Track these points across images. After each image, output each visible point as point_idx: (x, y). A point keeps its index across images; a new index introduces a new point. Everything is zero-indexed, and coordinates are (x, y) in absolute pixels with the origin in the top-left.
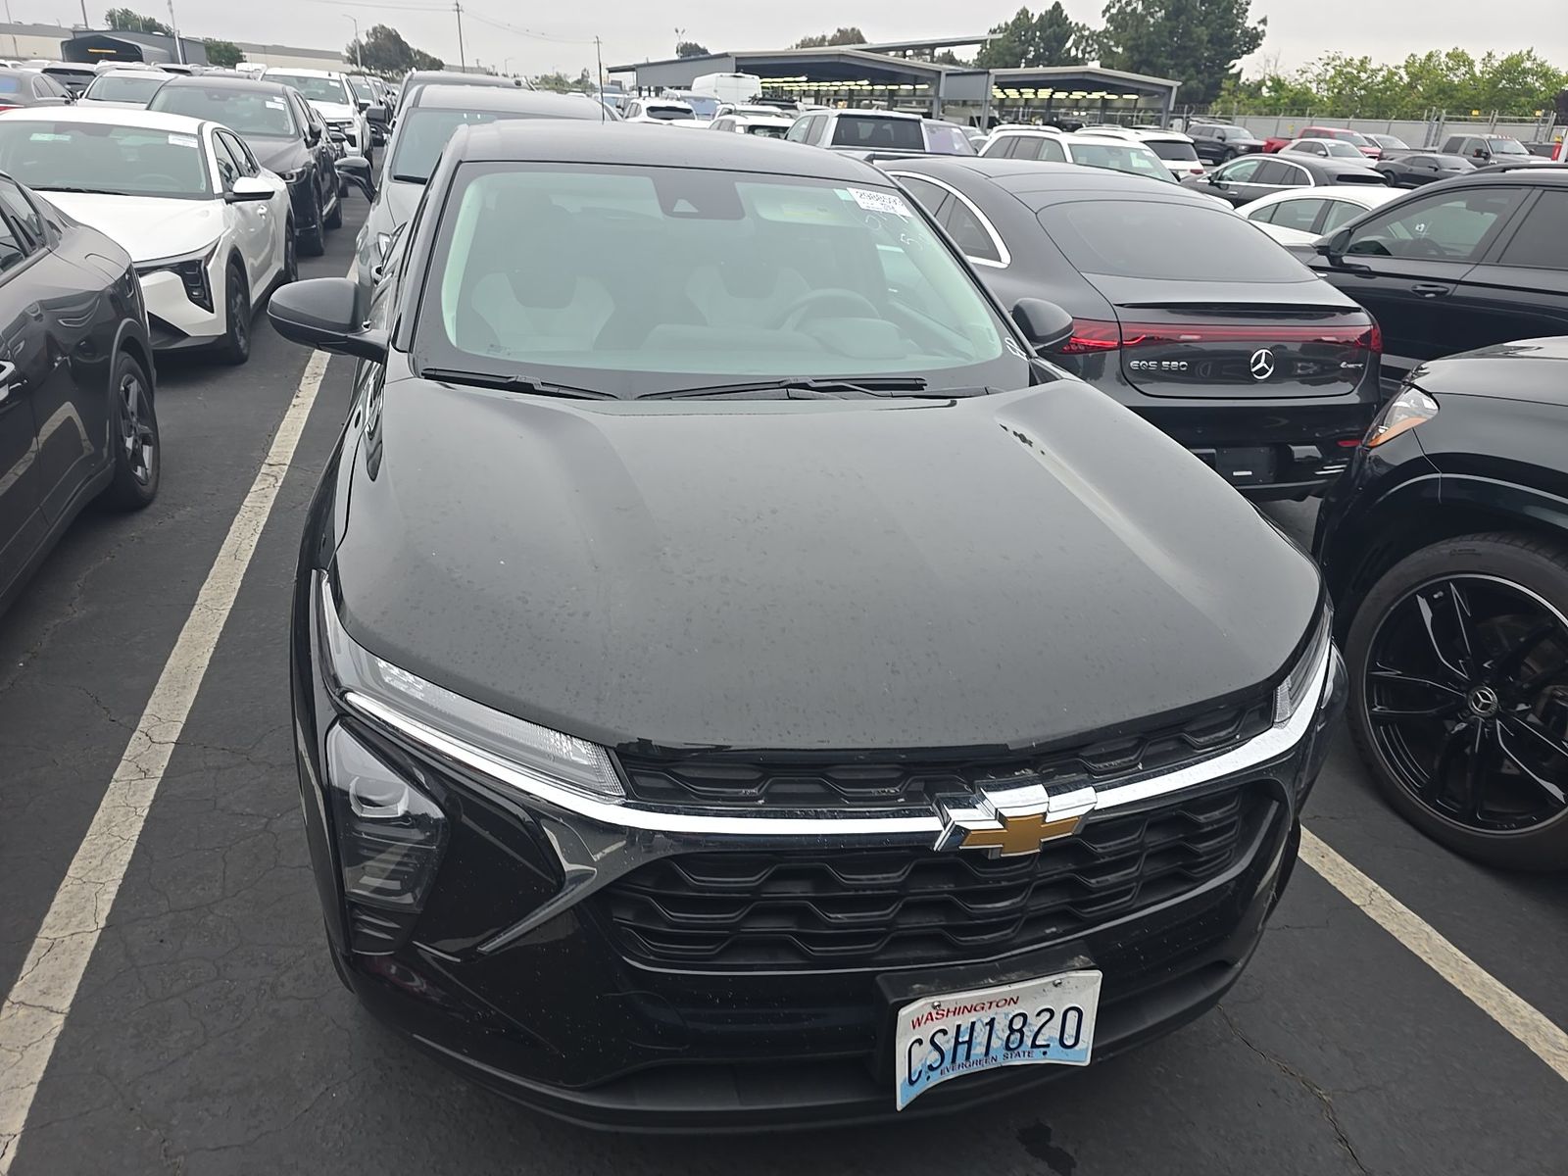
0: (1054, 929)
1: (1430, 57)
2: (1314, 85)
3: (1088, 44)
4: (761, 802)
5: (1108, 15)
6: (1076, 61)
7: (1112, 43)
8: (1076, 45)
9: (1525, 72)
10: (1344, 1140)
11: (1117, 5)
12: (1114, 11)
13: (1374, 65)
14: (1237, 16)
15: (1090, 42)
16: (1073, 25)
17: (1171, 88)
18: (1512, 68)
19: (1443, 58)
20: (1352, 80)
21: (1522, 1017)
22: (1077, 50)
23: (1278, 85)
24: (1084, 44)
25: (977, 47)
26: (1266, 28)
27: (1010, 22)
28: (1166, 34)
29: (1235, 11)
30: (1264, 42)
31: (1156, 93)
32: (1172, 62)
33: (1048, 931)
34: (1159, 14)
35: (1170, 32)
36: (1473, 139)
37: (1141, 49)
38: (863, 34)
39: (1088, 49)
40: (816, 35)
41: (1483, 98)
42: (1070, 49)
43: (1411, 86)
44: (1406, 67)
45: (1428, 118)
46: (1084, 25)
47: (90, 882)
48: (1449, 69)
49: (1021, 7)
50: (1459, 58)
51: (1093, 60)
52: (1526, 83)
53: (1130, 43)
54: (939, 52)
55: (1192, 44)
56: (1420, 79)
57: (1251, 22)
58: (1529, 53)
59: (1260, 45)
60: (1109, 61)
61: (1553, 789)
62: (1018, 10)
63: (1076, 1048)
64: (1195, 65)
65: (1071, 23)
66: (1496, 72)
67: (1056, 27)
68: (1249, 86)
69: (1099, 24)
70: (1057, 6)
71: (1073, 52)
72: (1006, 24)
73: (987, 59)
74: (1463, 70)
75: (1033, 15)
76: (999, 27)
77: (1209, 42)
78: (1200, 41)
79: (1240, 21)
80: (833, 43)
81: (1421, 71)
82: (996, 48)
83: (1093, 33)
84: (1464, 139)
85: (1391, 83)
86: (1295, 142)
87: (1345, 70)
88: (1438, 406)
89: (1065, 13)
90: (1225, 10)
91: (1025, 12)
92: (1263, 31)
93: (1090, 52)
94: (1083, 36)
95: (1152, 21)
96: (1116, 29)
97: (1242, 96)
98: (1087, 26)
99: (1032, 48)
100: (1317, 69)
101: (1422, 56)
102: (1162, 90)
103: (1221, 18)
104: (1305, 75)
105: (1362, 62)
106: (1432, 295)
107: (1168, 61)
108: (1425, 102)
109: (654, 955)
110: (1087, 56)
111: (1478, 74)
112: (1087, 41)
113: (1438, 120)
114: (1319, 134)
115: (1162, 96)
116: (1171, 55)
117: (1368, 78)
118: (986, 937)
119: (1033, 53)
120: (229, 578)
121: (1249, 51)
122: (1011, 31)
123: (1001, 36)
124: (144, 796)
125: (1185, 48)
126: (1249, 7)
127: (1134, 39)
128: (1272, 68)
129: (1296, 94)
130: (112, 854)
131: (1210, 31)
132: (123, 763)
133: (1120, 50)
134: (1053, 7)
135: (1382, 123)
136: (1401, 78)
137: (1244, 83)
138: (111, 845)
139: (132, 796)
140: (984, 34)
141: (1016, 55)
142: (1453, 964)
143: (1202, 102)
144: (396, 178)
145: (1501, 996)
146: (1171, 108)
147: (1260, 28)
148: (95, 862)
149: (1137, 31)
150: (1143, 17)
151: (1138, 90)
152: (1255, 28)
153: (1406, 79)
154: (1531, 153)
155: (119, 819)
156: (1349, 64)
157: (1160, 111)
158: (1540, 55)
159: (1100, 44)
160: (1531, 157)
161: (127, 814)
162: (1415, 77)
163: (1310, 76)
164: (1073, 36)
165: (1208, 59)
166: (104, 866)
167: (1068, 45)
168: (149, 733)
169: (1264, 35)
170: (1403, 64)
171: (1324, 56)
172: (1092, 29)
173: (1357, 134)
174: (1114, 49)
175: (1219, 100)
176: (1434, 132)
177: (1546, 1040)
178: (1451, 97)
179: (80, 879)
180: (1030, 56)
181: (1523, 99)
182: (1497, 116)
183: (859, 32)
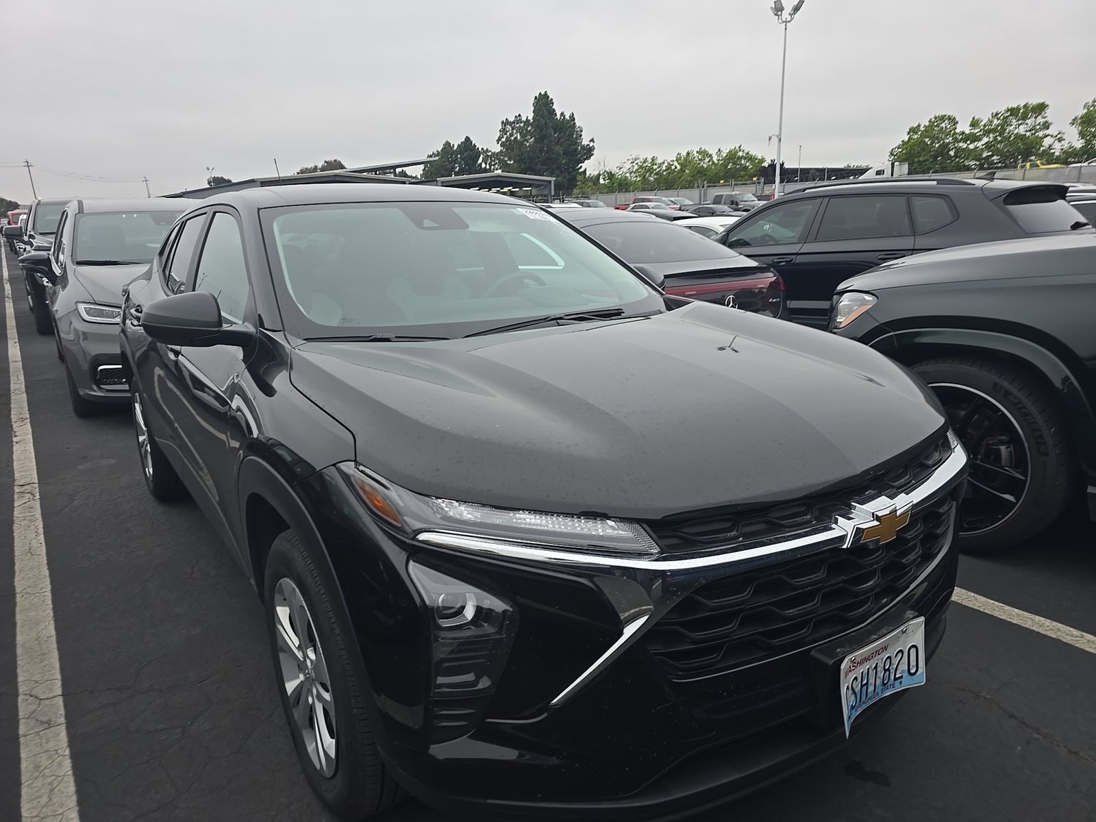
0: (886, 600)
1: (688, 154)
2: (628, 175)
3: (492, 161)
4: (741, 539)
5: (500, 142)
6: (486, 171)
7: (506, 159)
8: (485, 161)
9: (740, 158)
10: (1011, 716)
11: (505, 136)
12: (503, 140)
13: (659, 161)
14: (576, 138)
15: (493, 159)
16: (480, 149)
17: (550, 182)
18: (732, 156)
19: (695, 152)
20: (650, 170)
21: (1048, 626)
22: (486, 164)
23: (611, 176)
24: (489, 160)
25: (422, 166)
26: (595, 145)
27: (440, 150)
28: (537, 151)
29: (575, 136)
30: (595, 152)
31: (542, 185)
32: (545, 168)
33: (883, 601)
34: (531, 140)
35: (540, 150)
36: (727, 195)
37: (525, 161)
38: (343, 163)
39: (493, 163)
40: (310, 165)
41: (722, 174)
42: (481, 164)
43: (682, 170)
44: (677, 160)
45: (698, 187)
46: (487, 149)
47: (48, 816)
48: (700, 160)
49: (445, 141)
50: (704, 153)
51: (497, 169)
52: (742, 164)
53: (517, 158)
54: (398, 170)
55: (555, 156)
56: (686, 166)
57: (585, 142)
58: (740, 147)
59: (593, 154)
60: (507, 169)
61: (1007, 497)
62: (444, 142)
63: (917, 674)
64: (558, 168)
65: (478, 148)
66: (724, 159)
67: (469, 151)
68: (592, 178)
69: (497, 148)
70: (467, 139)
71: (483, 165)
72: (437, 151)
73: (429, 174)
74: (707, 160)
75: (453, 145)
76: (433, 154)
77: (564, 154)
78: (559, 154)
79: (579, 141)
80: (323, 169)
81: (686, 162)
82: (434, 166)
83: (494, 154)
84: (722, 196)
85: (671, 170)
86: (632, 206)
87: (645, 165)
88: (877, 297)
89: (473, 143)
90: (569, 135)
91: (447, 144)
92: (593, 146)
93: (494, 165)
94: (488, 156)
95: (528, 144)
96: (507, 150)
97: (590, 184)
98: (489, 149)
99: (457, 165)
100: (628, 165)
101: (684, 154)
102: (546, 183)
103: (568, 140)
104: (622, 170)
105: (653, 160)
106: (784, 263)
107: (542, 167)
108: (692, 179)
109: (681, 671)
110: (492, 167)
111: (716, 162)
112: (491, 158)
113: (703, 187)
114: (643, 200)
115: (546, 186)
116: (543, 164)
117: (658, 168)
118: (860, 610)
119: (458, 168)
120: (36, 570)
121: (588, 158)
122: (441, 155)
123: (437, 158)
124: (57, 740)
125: (551, 159)
126: (582, 133)
127: (519, 156)
128: (603, 167)
129: (621, 180)
130: (56, 790)
131: (563, 148)
132: (22, 722)
133: (512, 162)
134: (465, 139)
135: (674, 192)
136: (676, 167)
137: (589, 177)
138: (51, 784)
139: (47, 743)
140: (425, 158)
141: (448, 170)
142: (997, 609)
143: (568, 189)
144: (79, 263)
145: (1031, 619)
146: (553, 194)
147: (591, 144)
148: (44, 800)
149: (520, 150)
150: (522, 142)
151: (531, 184)
152: (588, 145)
153: (679, 167)
154: (759, 200)
155: (45, 763)
156: (645, 161)
157: (546, 196)
158: (746, 148)
159: (499, 160)
160: (760, 202)
161: (50, 757)
162: (683, 166)
163: (624, 170)
164: (482, 156)
165: (565, 164)
166: (54, 800)
167: (480, 161)
168: (32, 693)
169: (594, 149)
170: (675, 159)
171: (630, 158)
172: (493, 151)
173: (664, 199)
174: (508, 162)
175: (578, 187)
176: (702, 194)
177: (1067, 634)
178: (705, 175)
179: (37, 816)
180: (457, 170)
181: (742, 173)
182: (733, 183)
183: (339, 162)
